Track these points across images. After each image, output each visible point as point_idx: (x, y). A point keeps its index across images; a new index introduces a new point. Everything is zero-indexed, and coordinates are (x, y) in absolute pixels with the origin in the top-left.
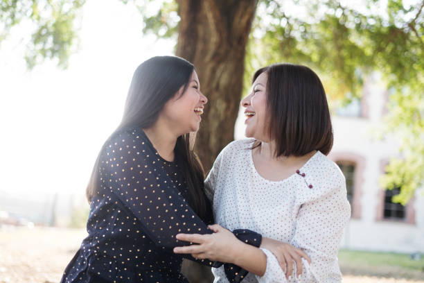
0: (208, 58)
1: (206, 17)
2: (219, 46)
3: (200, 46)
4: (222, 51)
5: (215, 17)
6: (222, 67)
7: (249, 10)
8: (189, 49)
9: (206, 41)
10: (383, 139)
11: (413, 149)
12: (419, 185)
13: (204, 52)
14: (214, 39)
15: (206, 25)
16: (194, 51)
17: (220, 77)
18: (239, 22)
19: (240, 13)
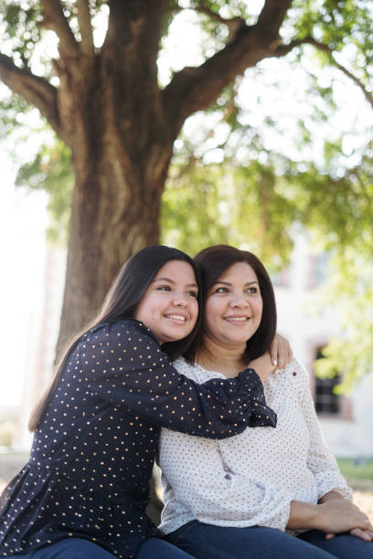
0: (116, 219)
1: (111, 167)
2: (130, 203)
3: (104, 203)
4: (134, 209)
5: (123, 166)
6: (135, 229)
7: (165, 156)
8: (89, 207)
9: (112, 197)
10: (321, 314)
11: (359, 326)
12: (367, 371)
13: (110, 212)
14: (123, 194)
15: (111, 176)
16: (96, 210)
17: (133, 242)
18: (153, 172)
19: (154, 159)
